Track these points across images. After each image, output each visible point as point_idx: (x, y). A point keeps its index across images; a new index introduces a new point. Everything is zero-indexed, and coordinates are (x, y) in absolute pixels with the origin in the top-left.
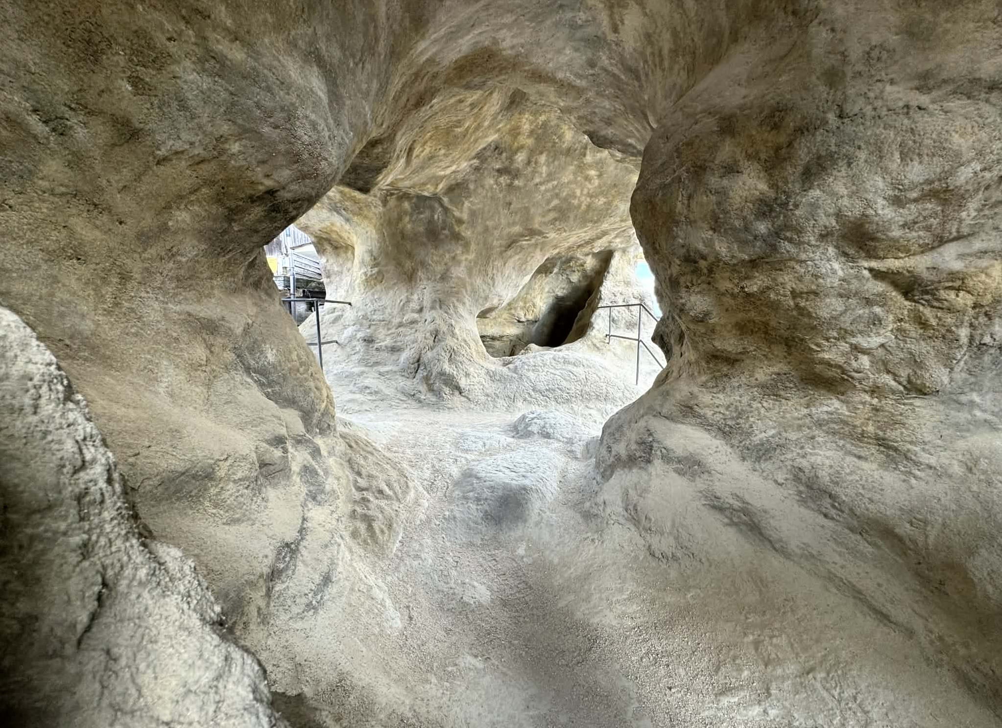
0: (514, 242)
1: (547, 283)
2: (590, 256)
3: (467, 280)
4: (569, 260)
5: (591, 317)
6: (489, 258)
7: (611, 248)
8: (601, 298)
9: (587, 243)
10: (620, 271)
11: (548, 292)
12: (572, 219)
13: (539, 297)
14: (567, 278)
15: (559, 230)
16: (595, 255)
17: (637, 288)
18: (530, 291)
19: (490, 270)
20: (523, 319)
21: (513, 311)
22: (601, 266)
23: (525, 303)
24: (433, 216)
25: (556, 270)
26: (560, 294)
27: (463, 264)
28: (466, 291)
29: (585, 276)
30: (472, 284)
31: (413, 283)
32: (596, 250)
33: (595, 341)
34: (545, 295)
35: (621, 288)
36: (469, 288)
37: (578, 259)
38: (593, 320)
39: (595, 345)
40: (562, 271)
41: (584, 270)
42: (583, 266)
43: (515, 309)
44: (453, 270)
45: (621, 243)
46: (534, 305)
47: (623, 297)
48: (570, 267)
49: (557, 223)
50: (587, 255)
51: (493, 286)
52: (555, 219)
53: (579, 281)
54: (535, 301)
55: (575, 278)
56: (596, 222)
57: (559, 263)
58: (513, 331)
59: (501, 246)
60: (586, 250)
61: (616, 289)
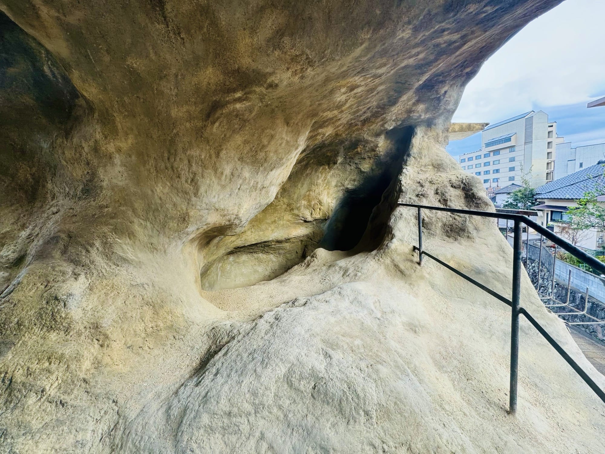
0: (216, 106)
1: (333, 175)
2: (383, 136)
3: (133, 189)
4: (355, 144)
5: (389, 219)
6: (172, 142)
7: (412, 122)
8: (401, 191)
9: (376, 115)
10: (425, 152)
11: (336, 186)
12: (319, 25)
13: (325, 192)
14: (357, 168)
15: (294, 59)
16: (389, 134)
17: (453, 172)
18: (313, 188)
19: (182, 167)
20: (309, 219)
21: (296, 212)
22: (398, 149)
23: (309, 201)
24: (39, 71)
25: (340, 160)
26: (350, 187)
27: (118, 159)
28: (134, 211)
29: (379, 162)
30: (144, 197)
31: (38, 204)
32: (390, 126)
33: (397, 259)
34: (333, 190)
35: (430, 174)
36: (139, 205)
37: (367, 142)
38: (392, 222)
39: (396, 266)
40: (349, 160)
41: (376, 156)
42: (374, 150)
43: (298, 209)
44: (101, 172)
45: (427, 110)
46: (320, 203)
47: (434, 187)
48: (358, 153)
49: (286, 40)
50: (378, 135)
51: (196, 194)
52: (280, 33)
53: (372, 170)
54: (321, 197)
55: (366, 167)
56: (381, 25)
57: (342, 150)
58: (301, 231)
59: (190, 118)
60: (375, 127)
61: (422, 177)
